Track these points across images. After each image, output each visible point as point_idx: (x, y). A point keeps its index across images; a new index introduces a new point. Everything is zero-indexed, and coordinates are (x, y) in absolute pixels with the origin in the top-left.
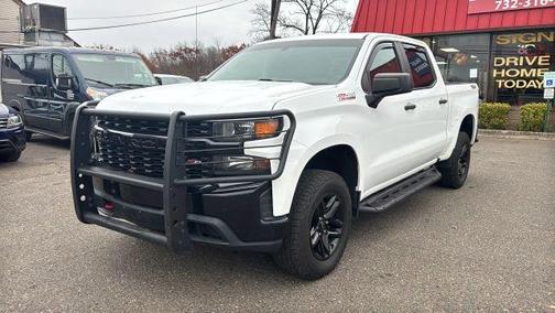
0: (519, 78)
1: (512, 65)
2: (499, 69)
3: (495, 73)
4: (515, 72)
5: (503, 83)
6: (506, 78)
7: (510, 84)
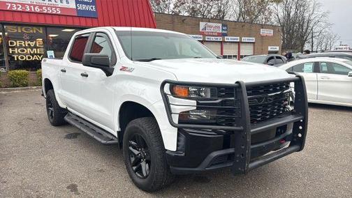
0: (26, 54)
1: (21, 46)
2: (13, 48)
3: (11, 51)
4: (24, 51)
5: (17, 57)
6: (19, 54)
7: (22, 58)
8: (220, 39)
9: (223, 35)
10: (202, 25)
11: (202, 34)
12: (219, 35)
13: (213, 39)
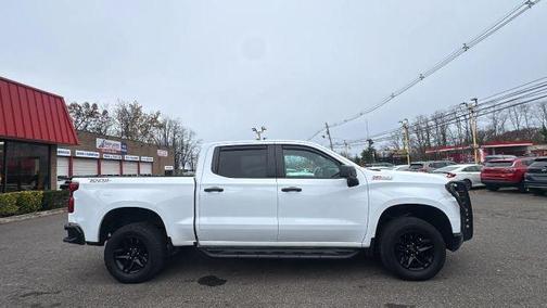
8: (118, 157)
9: (122, 153)
10: (99, 141)
11: (98, 150)
12: (118, 153)
13: (111, 157)
